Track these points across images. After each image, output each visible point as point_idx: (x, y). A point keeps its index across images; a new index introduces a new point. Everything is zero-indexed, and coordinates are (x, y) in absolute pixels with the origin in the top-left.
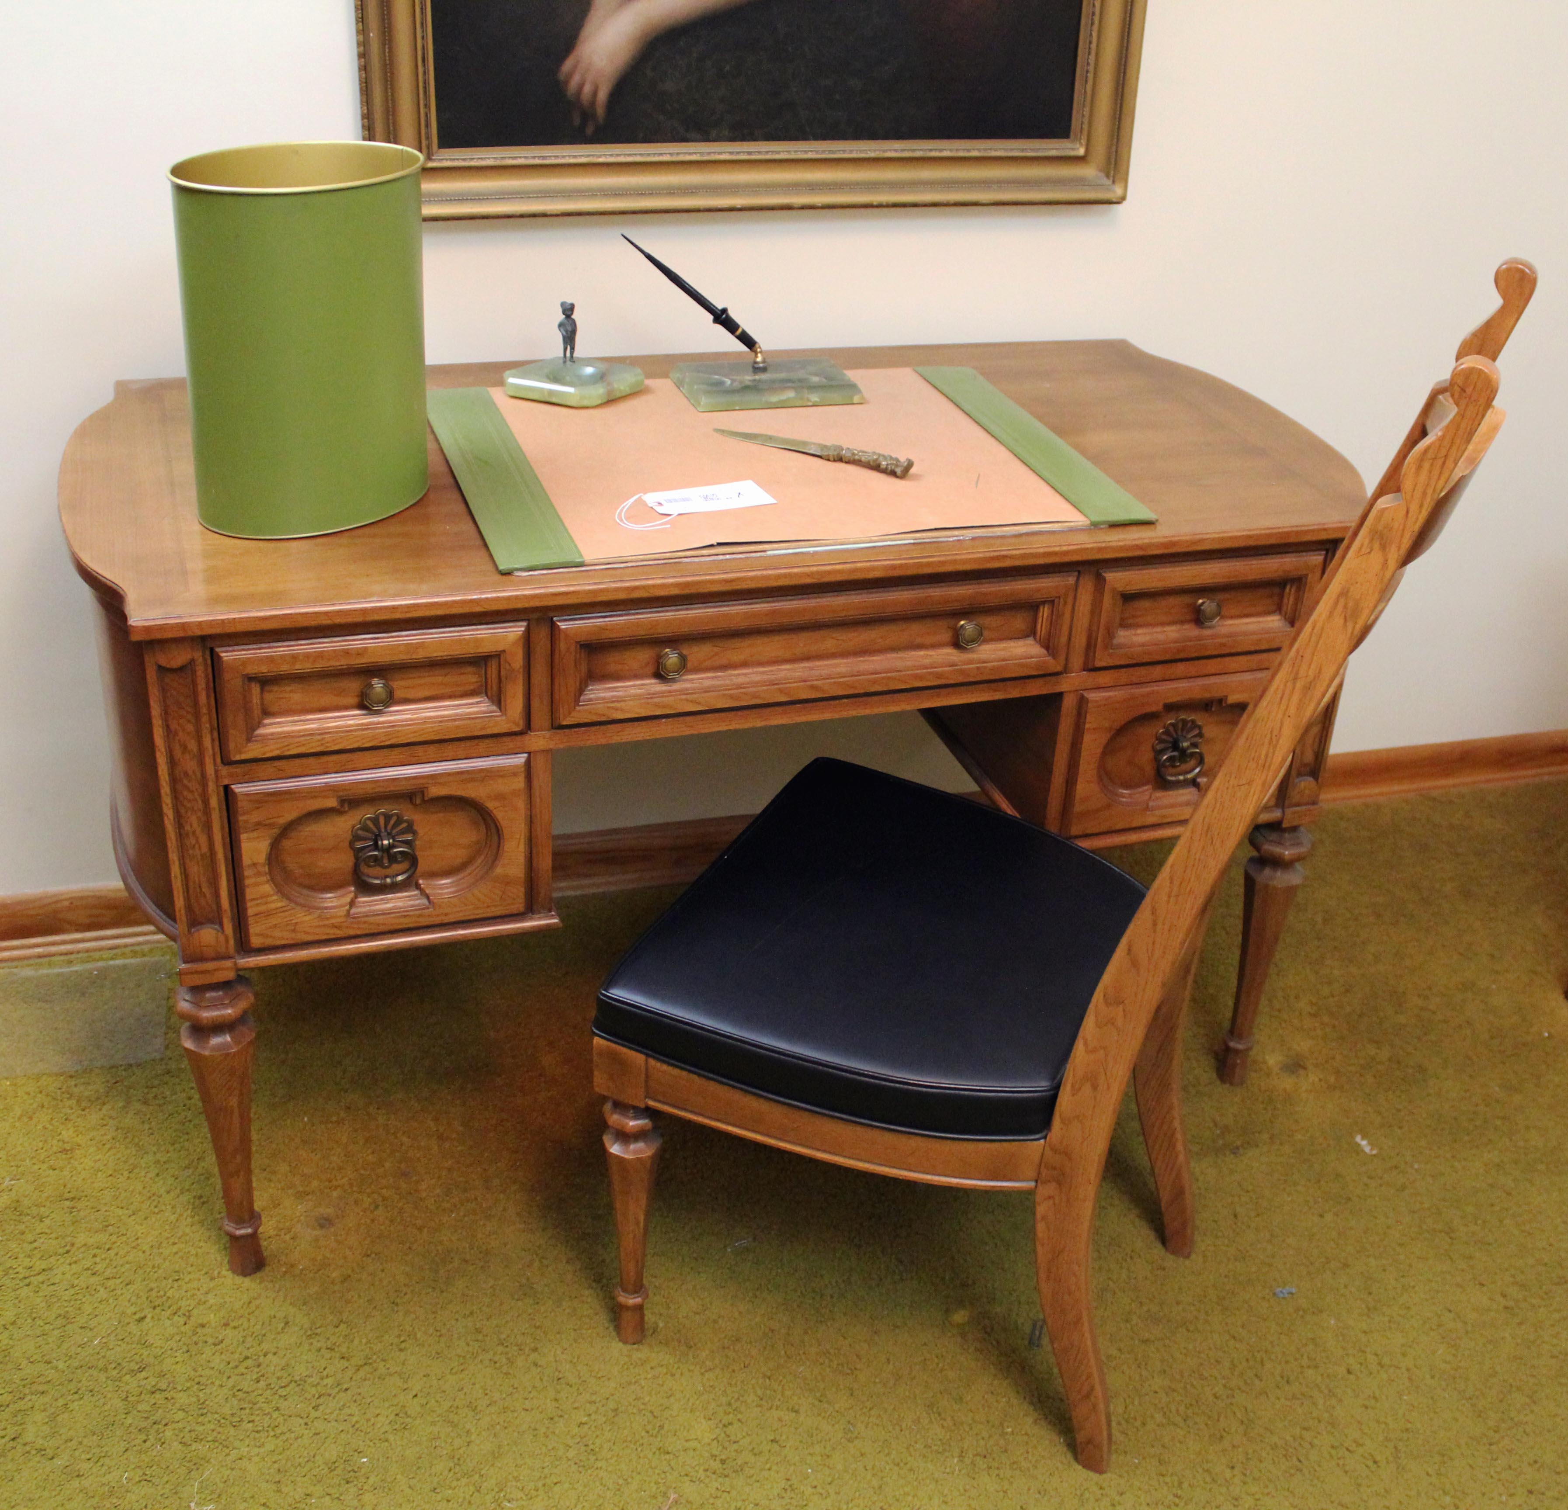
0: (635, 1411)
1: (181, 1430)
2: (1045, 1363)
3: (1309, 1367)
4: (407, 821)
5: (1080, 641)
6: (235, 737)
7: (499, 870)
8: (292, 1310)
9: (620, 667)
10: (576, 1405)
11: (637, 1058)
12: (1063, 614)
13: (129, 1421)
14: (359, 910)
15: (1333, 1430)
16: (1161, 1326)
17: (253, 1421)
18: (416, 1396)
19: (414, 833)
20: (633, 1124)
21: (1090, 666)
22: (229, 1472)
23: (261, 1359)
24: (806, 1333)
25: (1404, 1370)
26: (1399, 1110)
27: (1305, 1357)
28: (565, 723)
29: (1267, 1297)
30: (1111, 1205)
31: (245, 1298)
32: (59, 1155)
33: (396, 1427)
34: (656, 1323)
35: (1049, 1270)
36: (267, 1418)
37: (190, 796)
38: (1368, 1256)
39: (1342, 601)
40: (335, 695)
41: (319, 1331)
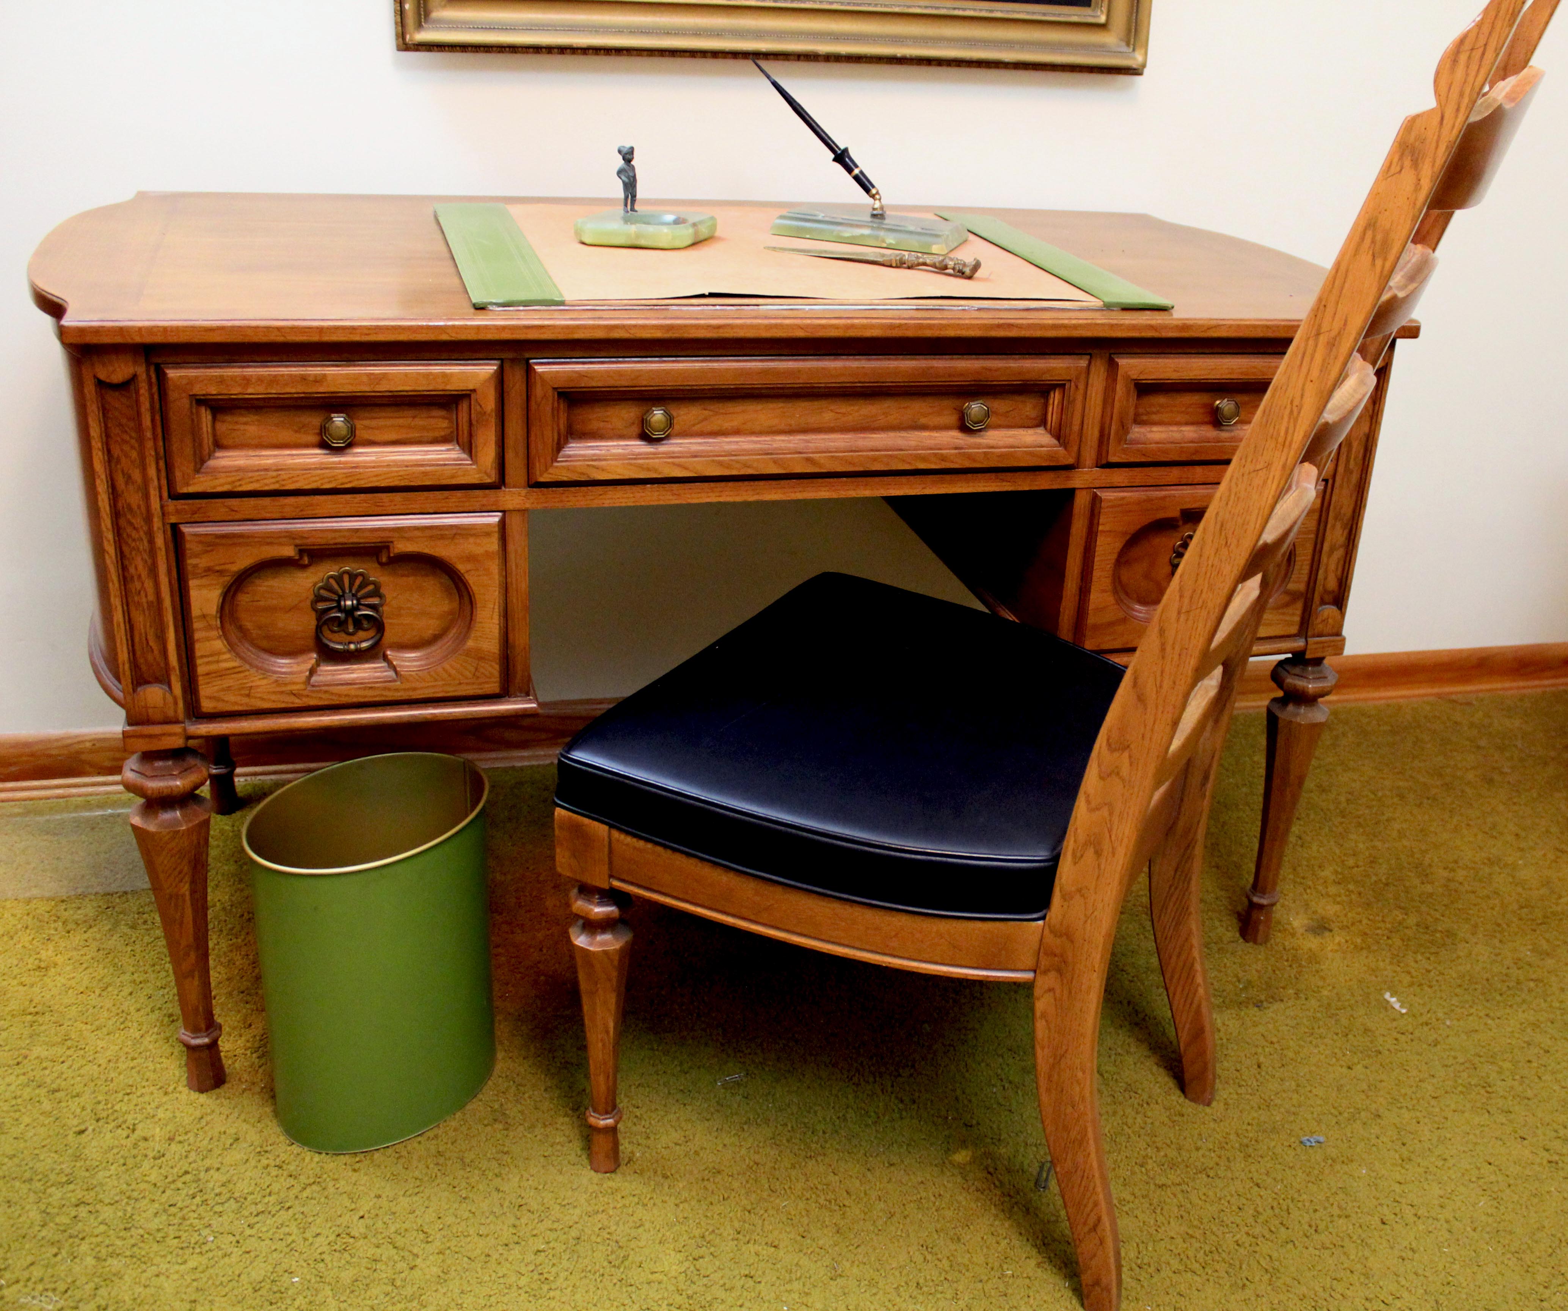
0: (599, 1240)
1: (98, 1245)
2: (1051, 1206)
3: (1340, 1216)
4: (374, 583)
5: (1092, 433)
6: (182, 467)
7: (470, 643)
8: (245, 1126)
9: (602, 425)
10: (535, 1232)
11: (599, 829)
12: (1074, 400)
13: (44, 1233)
14: (321, 678)
15: (1367, 1281)
16: (1179, 1172)
17: (179, 1237)
18: (362, 1217)
19: (380, 596)
20: (600, 910)
21: (1104, 462)
22: (141, 1289)
23: (202, 1174)
24: (793, 1166)
25: (1442, 1222)
26: (1429, 971)
27: (1335, 1206)
28: (542, 479)
29: (1293, 1145)
30: (1128, 1052)
31: (198, 1114)
32: (32, 973)
33: (336, 1247)
34: (632, 1152)
35: (1050, 1077)
36: (196, 1234)
37: (134, 534)
38: (1401, 1108)
39: (1369, 234)
40: (296, 432)
41: (269, 1148)
